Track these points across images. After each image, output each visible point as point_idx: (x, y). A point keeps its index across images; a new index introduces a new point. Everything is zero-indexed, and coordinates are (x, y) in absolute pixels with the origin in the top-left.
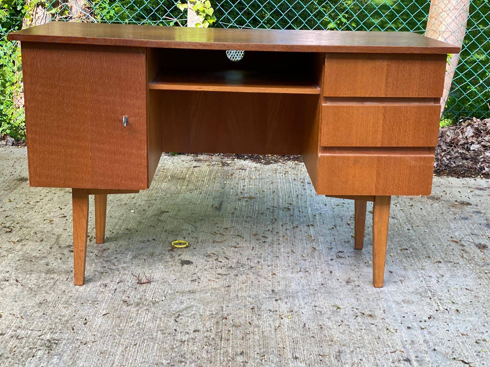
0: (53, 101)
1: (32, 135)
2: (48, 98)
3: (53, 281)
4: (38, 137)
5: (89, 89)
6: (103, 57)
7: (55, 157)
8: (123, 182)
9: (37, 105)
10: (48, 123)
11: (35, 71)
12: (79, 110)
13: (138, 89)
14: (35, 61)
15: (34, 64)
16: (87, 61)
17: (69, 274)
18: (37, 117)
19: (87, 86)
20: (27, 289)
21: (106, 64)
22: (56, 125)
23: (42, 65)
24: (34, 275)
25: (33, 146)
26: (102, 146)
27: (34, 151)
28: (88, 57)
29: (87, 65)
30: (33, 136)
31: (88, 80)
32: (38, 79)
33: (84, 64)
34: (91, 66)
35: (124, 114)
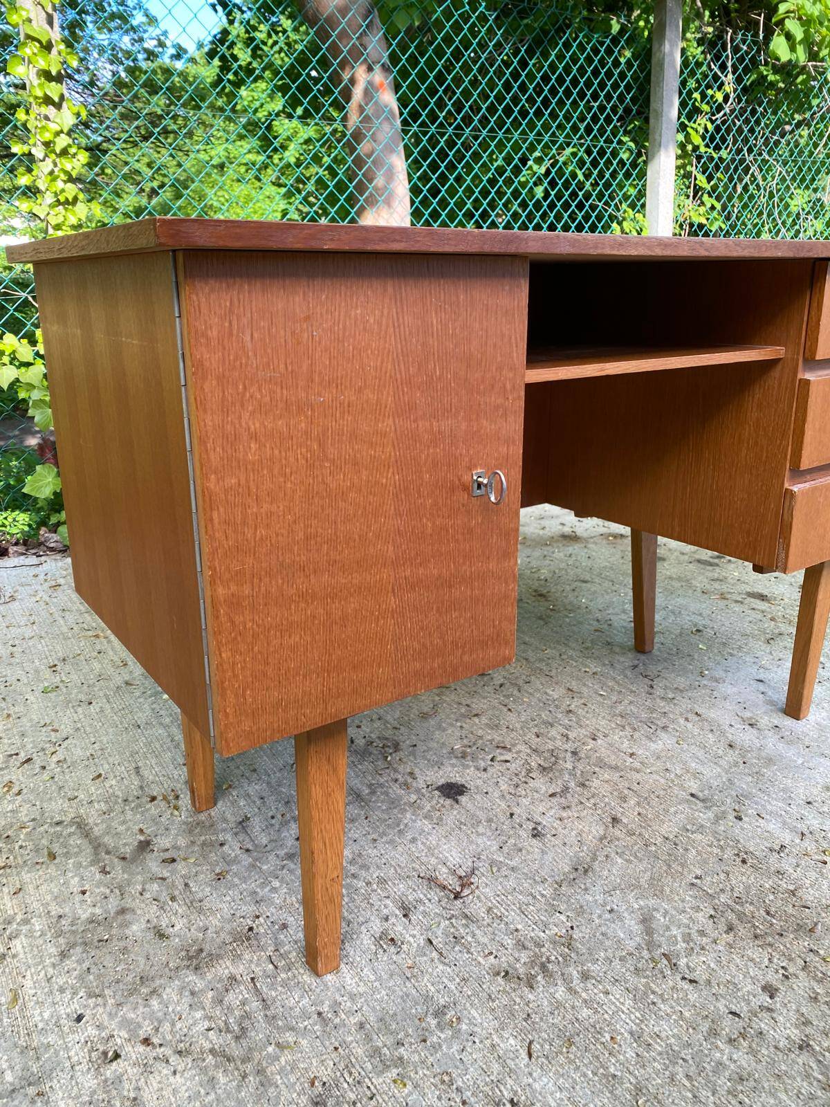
0: (292, 459)
1: (229, 588)
2: (276, 452)
3: (242, 988)
4: (247, 590)
5: (393, 405)
6: (431, 294)
7: (297, 639)
8: (466, 658)
9: (243, 482)
10: (277, 535)
11: (235, 360)
12: (364, 474)
13: (508, 386)
14: (235, 323)
15: (231, 334)
16: (389, 313)
17: (254, 942)
18: (244, 523)
19: (388, 393)
20: (210, 1059)
21: (436, 313)
22: (301, 535)
23: (256, 335)
24: (170, 993)
25: (233, 622)
26: (421, 571)
27: (235, 638)
28: (391, 299)
29: (387, 326)
30: (233, 588)
31: (391, 377)
32: (245, 388)
33: (380, 324)
34: (399, 326)
35: (476, 467)
